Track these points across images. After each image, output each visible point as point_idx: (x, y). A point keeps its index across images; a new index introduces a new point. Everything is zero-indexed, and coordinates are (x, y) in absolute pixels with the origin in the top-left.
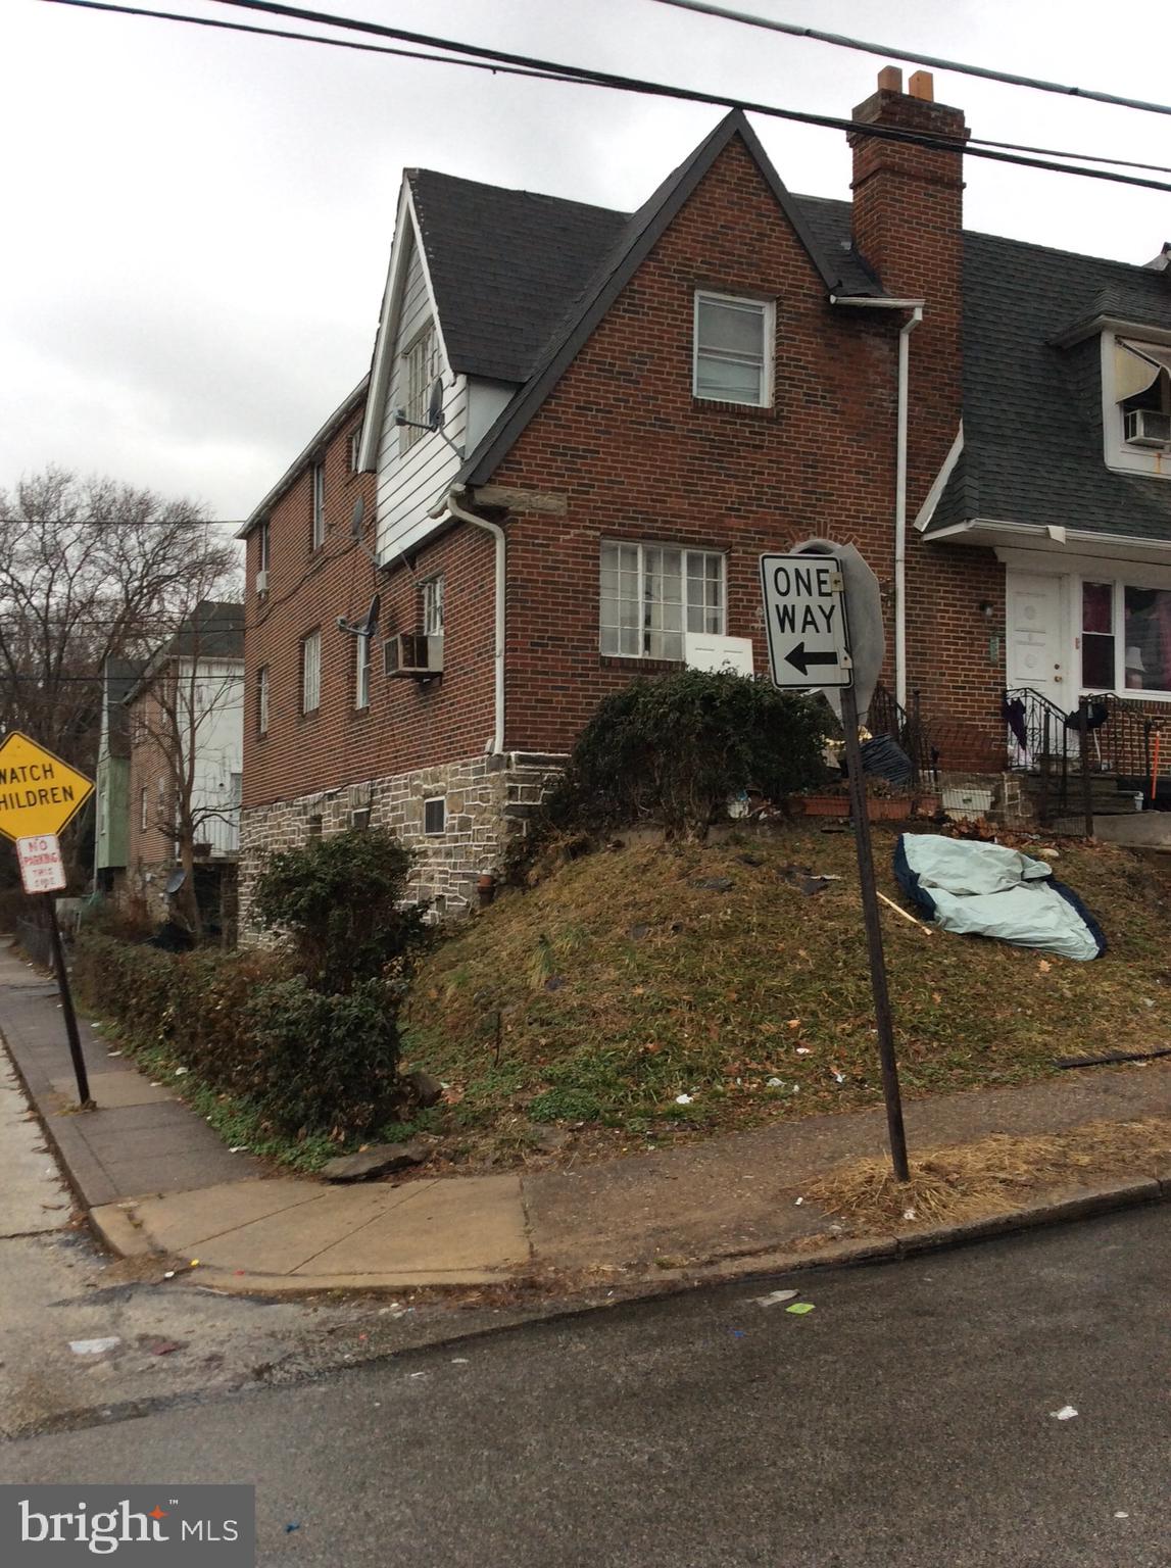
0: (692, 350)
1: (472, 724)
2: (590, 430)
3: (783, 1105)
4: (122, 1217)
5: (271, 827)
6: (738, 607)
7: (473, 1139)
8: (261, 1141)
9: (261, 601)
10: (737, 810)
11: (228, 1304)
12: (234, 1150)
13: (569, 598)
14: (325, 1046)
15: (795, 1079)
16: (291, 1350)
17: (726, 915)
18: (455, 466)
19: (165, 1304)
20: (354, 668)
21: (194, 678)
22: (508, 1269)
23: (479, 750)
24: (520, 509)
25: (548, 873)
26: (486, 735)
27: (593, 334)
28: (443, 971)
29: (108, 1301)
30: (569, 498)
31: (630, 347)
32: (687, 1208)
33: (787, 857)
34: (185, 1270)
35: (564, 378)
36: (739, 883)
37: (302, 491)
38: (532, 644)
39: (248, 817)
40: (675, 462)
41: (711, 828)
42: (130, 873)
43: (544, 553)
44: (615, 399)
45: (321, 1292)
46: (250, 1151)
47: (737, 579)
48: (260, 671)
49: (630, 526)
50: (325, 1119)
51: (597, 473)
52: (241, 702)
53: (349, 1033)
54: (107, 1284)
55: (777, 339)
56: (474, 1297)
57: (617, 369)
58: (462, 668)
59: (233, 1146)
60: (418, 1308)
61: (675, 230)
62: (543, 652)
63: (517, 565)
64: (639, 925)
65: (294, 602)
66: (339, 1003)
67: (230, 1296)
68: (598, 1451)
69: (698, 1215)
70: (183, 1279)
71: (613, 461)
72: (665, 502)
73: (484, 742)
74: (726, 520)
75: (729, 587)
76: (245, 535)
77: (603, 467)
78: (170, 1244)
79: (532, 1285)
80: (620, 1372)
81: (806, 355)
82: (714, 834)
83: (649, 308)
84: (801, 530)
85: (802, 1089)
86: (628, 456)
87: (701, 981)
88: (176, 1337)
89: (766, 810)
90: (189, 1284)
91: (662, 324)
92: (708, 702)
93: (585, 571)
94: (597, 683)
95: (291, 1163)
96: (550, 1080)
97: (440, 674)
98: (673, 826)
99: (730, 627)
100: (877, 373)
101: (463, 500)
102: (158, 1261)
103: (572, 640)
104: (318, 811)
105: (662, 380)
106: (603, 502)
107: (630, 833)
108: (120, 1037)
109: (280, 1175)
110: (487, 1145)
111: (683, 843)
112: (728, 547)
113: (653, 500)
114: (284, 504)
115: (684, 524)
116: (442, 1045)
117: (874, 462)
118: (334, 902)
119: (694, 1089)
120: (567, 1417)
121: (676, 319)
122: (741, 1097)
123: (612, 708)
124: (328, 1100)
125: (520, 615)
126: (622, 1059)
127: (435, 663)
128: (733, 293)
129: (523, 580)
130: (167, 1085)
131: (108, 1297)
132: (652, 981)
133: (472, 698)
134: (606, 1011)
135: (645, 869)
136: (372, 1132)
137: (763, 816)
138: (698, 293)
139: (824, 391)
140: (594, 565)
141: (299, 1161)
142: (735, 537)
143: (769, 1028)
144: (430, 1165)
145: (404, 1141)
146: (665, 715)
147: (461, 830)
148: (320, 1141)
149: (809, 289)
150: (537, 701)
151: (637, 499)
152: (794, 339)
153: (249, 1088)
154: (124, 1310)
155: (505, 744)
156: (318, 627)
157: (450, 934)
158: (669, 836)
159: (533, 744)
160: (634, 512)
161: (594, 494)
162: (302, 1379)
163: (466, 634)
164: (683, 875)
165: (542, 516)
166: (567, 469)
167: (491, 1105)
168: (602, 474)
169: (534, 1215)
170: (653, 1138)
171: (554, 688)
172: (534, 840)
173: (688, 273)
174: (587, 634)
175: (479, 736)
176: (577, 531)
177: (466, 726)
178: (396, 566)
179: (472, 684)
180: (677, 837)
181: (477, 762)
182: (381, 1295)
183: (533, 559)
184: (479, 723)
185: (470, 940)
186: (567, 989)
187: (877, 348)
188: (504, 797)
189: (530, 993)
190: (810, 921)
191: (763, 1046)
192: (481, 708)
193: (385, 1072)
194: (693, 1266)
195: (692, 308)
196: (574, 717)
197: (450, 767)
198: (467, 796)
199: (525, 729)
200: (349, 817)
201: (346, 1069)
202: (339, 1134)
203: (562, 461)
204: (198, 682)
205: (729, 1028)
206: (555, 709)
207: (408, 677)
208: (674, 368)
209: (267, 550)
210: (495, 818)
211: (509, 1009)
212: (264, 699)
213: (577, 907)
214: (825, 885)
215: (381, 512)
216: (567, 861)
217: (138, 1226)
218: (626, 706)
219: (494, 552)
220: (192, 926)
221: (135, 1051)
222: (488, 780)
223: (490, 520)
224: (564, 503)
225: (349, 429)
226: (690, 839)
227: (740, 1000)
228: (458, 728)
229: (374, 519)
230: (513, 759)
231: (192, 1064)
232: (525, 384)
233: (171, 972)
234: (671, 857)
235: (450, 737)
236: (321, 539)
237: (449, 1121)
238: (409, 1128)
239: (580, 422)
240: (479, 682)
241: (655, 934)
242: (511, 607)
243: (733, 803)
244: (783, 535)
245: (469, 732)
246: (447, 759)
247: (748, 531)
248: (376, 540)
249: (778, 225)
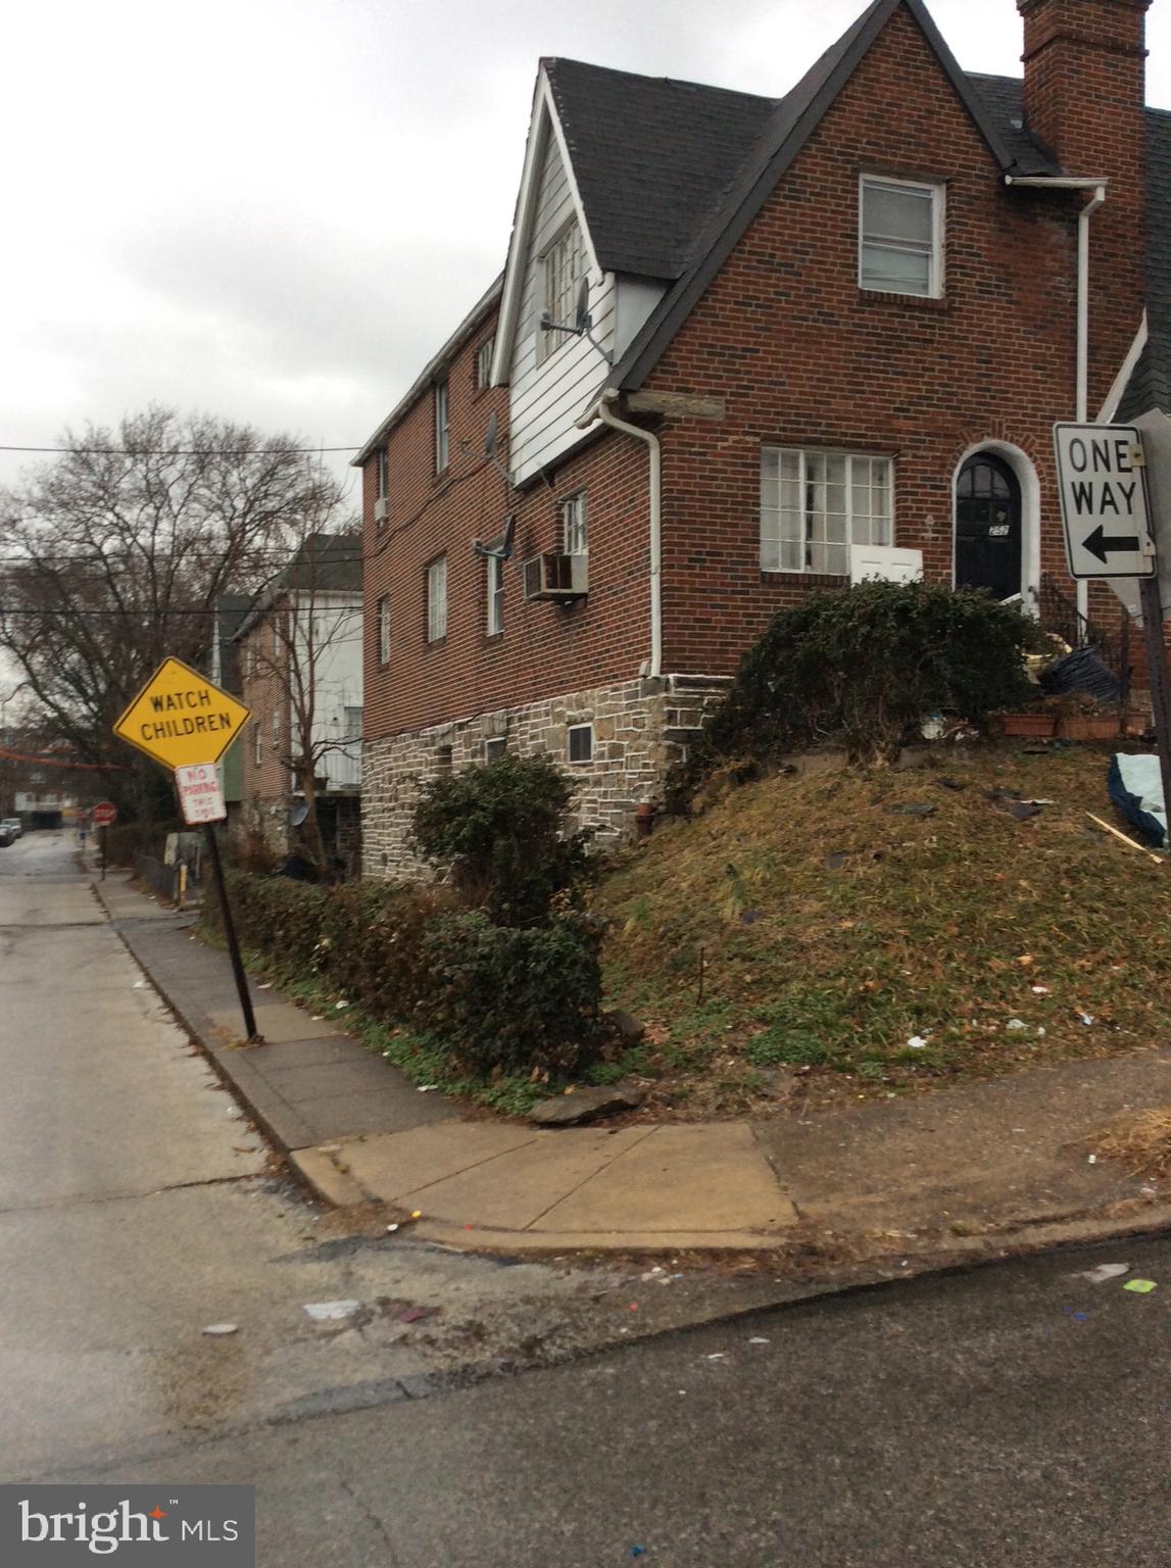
0: (856, 238)
1: (623, 647)
2: (749, 327)
3: (1028, 1051)
4: (326, 1162)
5: (396, 759)
6: (906, 515)
7: (689, 1082)
8: (453, 1080)
9: (382, 530)
10: (932, 730)
11: (466, 1263)
12: (423, 1089)
13: (727, 510)
14: (523, 981)
15: (1038, 1022)
16: (556, 1321)
17: (933, 842)
18: (603, 372)
19: (396, 1262)
20: (485, 593)
21: (312, 609)
22: (778, 1232)
23: (631, 673)
24: (676, 415)
25: (714, 801)
26: (640, 657)
27: (752, 223)
28: (616, 903)
29: (332, 1257)
30: (727, 402)
31: (790, 236)
32: (961, 1166)
33: (992, 781)
34: (408, 1224)
35: (721, 271)
36: (942, 808)
37: (423, 413)
38: (691, 560)
39: (370, 749)
40: (839, 360)
41: (904, 751)
42: (246, 807)
43: (701, 462)
44: (776, 293)
45: (568, 1252)
46: (441, 1090)
47: (905, 485)
48: (380, 601)
49: (792, 430)
50: (524, 1059)
51: (757, 373)
52: (360, 633)
53: (549, 969)
54: (325, 1237)
55: (947, 224)
56: (748, 1264)
57: (776, 260)
58: (610, 588)
59: (421, 1084)
60: (685, 1273)
61: (838, 109)
62: (702, 568)
63: (673, 475)
64: (836, 854)
65: (417, 528)
66: (537, 937)
67: (467, 1254)
68: (975, 1463)
69: (974, 1173)
70: (407, 1233)
71: (773, 360)
72: (829, 403)
73: (638, 665)
74: (895, 422)
75: (897, 494)
76: (362, 462)
77: (763, 367)
78: (386, 1193)
79: (811, 1251)
80: (957, 1361)
81: (979, 241)
82: (907, 757)
83: (812, 194)
84: (975, 431)
85: (1048, 1032)
86: (791, 354)
87: (917, 913)
88: (420, 1302)
89: (962, 730)
90: (416, 1239)
91: (825, 211)
92: (903, 613)
93: (744, 480)
94: (757, 601)
95: (491, 1105)
96: (763, 1020)
97: (584, 596)
98: (858, 748)
99: (898, 538)
100: (1054, 260)
101: (616, 406)
102: (376, 1213)
103: (731, 555)
104: (448, 741)
105: (826, 271)
106: (763, 405)
107: (804, 757)
108: (265, 969)
109: (483, 1118)
110: (705, 1088)
111: (870, 766)
112: (896, 451)
113: (815, 402)
114: (404, 427)
115: (848, 427)
116: (628, 980)
117: (1052, 356)
118: (496, 832)
119: (926, 1031)
120: (918, 1417)
121: (840, 205)
122: (981, 1041)
123: (789, 624)
124: (527, 1037)
125: (676, 529)
126: (840, 998)
127: (580, 584)
128: (900, 176)
129: (679, 491)
130: (328, 1018)
131: (332, 1251)
132: (861, 915)
133: (621, 619)
134: (814, 946)
135: (831, 794)
136: (577, 1074)
137: (959, 736)
138: (863, 177)
139: (998, 279)
140: (754, 473)
141: (500, 1103)
142: (904, 439)
143: (998, 964)
144: (646, 1110)
145: (613, 1082)
146: (855, 628)
147: (611, 757)
148: (521, 1082)
149: (981, 169)
150: (697, 620)
151: (800, 400)
152: (966, 224)
153: (434, 1023)
154: (353, 1268)
155: (662, 666)
156: (444, 553)
157: (615, 865)
158: (853, 759)
159: (692, 666)
160: (797, 415)
161: (754, 396)
162: (583, 1357)
163: (614, 552)
164: (876, 801)
165: (698, 422)
166: (725, 370)
167: (700, 1046)
168: (762, 374)
169: (784, 1167)
170: (891, 1084)
171: (713, 607)
172: (695, 766)
173: (852, 155)
174: (747, 549)
175: (630, 659)
176: (736, 438)
177: (615, 649)
178: (533, 484)
179: (622, 605)
180: (862, 760)
181: (629, 686)
182: (640, 1258)
183: (690, 469)
184: (631, 645)
185: (640, 870)
186: (766, 922)
187: (1057, 234)
188: (663, 722)
189: (723, 927)
190: (1026, 848)
191: (996, 985)
192: (633, 630)
193: (590, 1010)
194: (990, 1232)
195: (857, 193)
196: (733, 637)
197: (597, 692)
198: (619, 722)
199: (684, 650)
200: (482, 747)
201: (548, 1007)
202: (541, 1075)
203: (720, 362)
204: (316, 614)
205: (954, 964)
206: (715, 628)
207: (548, 600)
208: (839, 257)
209: (386, 476)
210: (651, 744)
211: (702, 943)
212: (385, 629)
213: (759, 835)
214: (1037, 810)
215: (516, 428)
216: (733, 788)
217: (345, 1171)
218: (804, 622)
219: (648, 462)
220: (317, 858)
221: (285, 984)
222: (644, 704)
223: (643, 427)
224: (722, 407)
225: (476, 344)
226: (879, 762)
227: (961, 935)
228: (608, 651)
229: (507, 436)
230: (672, 682)
231: (354, 997)
232: (675, 281)
233: (323, 905)
234: (859, 782)
235: (596, 661)
236: (444, 463)
237: (659, 1062)
238: (615, 1069)
239: (738, 319)
240: (631, 601)
241: (854, 863)
242: (667, 521)
243: (926, 723)
244: (955, 437)
245: (619, 655)
246: (594, 684)
247: (918, 433)
248: (509, 457)
249: (949, 101)
